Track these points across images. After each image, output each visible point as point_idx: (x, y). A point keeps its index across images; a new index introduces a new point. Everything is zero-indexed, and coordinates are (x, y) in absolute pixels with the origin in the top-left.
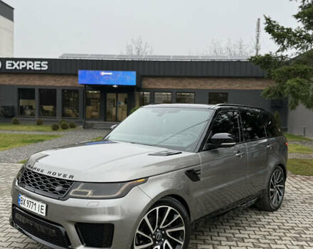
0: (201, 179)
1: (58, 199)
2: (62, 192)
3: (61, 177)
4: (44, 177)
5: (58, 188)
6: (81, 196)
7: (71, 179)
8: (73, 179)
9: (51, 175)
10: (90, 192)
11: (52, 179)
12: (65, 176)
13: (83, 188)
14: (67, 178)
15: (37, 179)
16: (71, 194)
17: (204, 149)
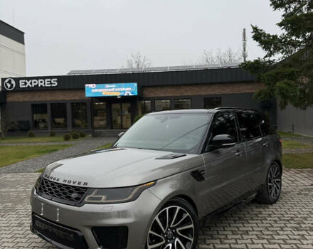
0: (206, 179)
1: (75, 206)
2: (77, 199)
3: (76, 185)
4: (60, 185)
5: (74, 195)
6: (96, 201)
7: (85, 186)
8: (87, 186)
9: (66, 183)
10: (104, 197)
11: (68, 187)
12: (79, 183)
13: (97, 194)
14: (82, 185)
15: (54, 188)
16: (86, 200)
17: (206, 150)
